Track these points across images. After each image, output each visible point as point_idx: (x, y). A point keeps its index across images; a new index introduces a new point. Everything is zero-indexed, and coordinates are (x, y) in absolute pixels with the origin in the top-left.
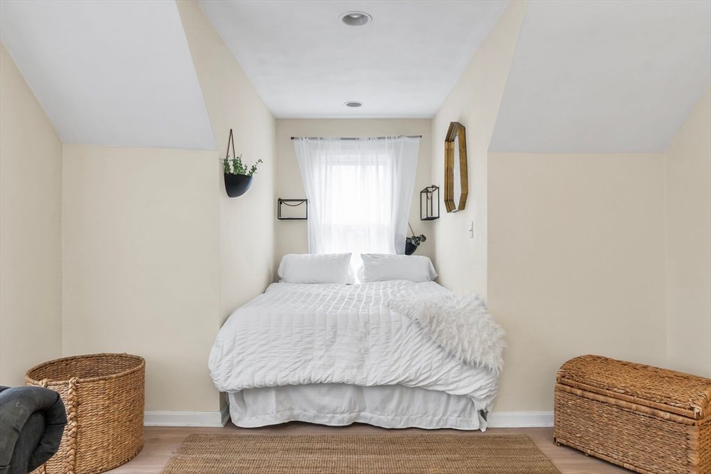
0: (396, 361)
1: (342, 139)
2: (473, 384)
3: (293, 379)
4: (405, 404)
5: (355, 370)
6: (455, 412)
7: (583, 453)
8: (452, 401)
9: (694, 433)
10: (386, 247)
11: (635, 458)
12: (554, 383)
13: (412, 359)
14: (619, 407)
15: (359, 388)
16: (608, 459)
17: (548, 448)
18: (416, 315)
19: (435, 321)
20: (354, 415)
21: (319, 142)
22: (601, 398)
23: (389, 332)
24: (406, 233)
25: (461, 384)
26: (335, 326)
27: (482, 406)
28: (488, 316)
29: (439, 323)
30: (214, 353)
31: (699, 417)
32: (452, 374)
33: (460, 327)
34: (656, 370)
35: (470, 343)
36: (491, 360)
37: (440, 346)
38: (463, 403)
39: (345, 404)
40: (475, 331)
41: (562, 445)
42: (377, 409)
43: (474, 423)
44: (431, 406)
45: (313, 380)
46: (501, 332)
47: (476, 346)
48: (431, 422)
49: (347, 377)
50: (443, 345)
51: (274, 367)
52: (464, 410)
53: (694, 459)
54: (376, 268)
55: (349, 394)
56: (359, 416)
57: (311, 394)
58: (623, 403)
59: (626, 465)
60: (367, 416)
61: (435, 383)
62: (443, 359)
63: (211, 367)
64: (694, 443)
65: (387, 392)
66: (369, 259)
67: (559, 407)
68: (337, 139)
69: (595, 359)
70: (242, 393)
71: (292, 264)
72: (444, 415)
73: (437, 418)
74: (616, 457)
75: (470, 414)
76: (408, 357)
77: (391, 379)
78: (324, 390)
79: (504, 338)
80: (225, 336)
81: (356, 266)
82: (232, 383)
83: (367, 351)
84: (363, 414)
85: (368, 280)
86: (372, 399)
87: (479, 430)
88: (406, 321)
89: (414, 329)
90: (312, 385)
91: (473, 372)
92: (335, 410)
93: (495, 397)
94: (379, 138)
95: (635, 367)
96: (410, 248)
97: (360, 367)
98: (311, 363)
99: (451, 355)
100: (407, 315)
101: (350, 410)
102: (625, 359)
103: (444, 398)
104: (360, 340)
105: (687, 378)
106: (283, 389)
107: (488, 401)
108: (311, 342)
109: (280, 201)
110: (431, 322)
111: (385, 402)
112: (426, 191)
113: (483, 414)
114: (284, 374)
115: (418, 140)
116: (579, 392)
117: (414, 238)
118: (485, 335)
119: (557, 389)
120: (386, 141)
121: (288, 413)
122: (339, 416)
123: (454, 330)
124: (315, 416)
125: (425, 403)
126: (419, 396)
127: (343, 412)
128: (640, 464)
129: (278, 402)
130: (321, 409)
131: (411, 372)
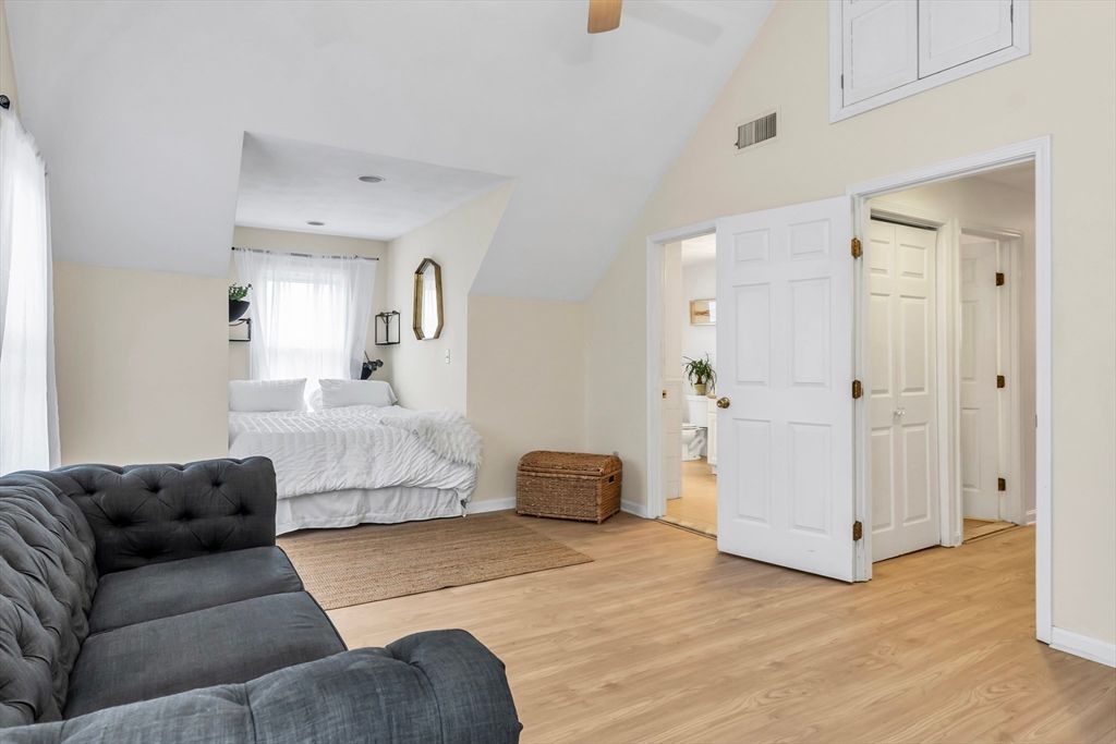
0: (398, 467)
2: (460, 478)
3: (309, 489)
4: (404, 502)
5: (365, 476)
6: (443, 504)
7: (535, 516)
8: (442, 494)
9: (599, 485)
11: (568, 510)
12: (516, 471)
13: (412, 463)
14: (559, 478)
15: (365, 490)
16: (553, 516)
17: (514, 518)
18: (414, 427)
19: (430, 432)
20: (361, 516)
22: (548, 475)
23: (391, 443)
24: (362, 358)
25: (449, 480)
26: (344, 440)
27: (463, 496)
28: (468, 427)
29: (433, 433)
31: (603, 475)
32: (443, 473)
33: (449, 434)
34: (579, 454)
35: (457, 446)
36: (474, 459)
37: (434, 451)
38: (449, 495)
39: (354, 507)
40: (460, 437)
41: (523, 515)
42: (381, 509)
43: (458, 511)
44: (425, 502)
45: (328, 487)
46: (479, 438)
47: (462, 448)
48: (425, 514)
49: (359, 483)
50: (437, 449)
51: (292, 479)
52: (450, 501)
53: (599, 501)
55: (357, 497)
56: (365, 517)
57: (323, 501)
58: (562, 475)
60: (373, 516)
61: (429, 481)
62: (436, 461)
64: (599, 491)
65: (391, 492)
66: (328, 384)
67: (520, 488)
69: (542, 452)
72: (435, 506)
73: (429, 510)
74: (556, 513)
75: (455, 504)
76: (408, 461)
77: (395, 481)
78: (337, 494)
79: (480, 442)
83: (374, 459)
84: (368, 515)
86: (376, 500)
88: (404, 433)
89: (412, 438)
90: (325, 492)
91: (460, 469)
92: (344, 513)
93: (473, 487)
95: (567, 454)
97: (369, 473)
98: (326, 473)
99: (442, 457)
100: (405, 429)
101: (358, 513)
102: (566, 451)
103: (435, 492)
104: (367, 451)
105: (597, 456)
106: (296, 500)
107: (469, 492)
108: (324, 456)
110: (427, 433)
111: (388, 501)
113: (464, 503)
114: (302, 484)
116: (534, 474)
117: (370, 363)
118: (468, 440)
119: (519, 475)
121: (300, 521)
122: (348, 519)
123: (445, 437)
124: (326, 522)
125: (420, 499)
126: (415, 494)
127: (352, 515)
128: (571, 513)
129: (293, 513)
130: (333, 514)
131: (412, 474)
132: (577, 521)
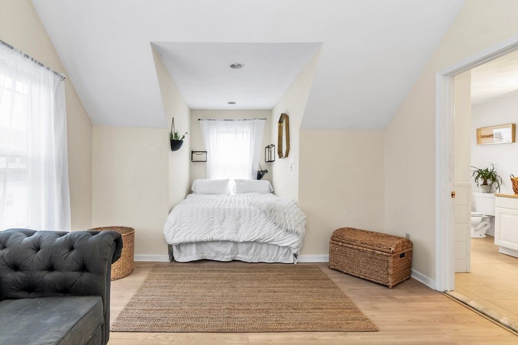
0: (255, 229)
1: (225, 120)
2: (291, 241)
3: (204, 239)
4: (258, 251)
5: (234, 235)
6: (282, 254)
7: (342, 272)
8: (281, 249)
9: (391, 260)
10: (247, 175)
11: (365, 273)
12: (329, 240)
13: (262, 229)
14: (358, 250)
15: (236, 243)
16: (353, 274)
17: (326, 271)
18: (264, 208)
19: (273, 211)
20: (233, 256)
21: (213, 122)
22: (350, 246)
23: (250, 216)
24: (257, 169)
25: (285, 241)
26: (224, 214)
27: (295, 251)
28: (298, 209)
29: (275, 212)
30: (166, 226)
31: (393, 252)
32: (281, 236)
33: (285, 214)
34: (377, 233)
35: (289, 221)
36: (299, 229)
37: (275, 223)
38: (286, 250)
39: (229, 251)
40: (292, 216)
41: (332, 269)
42: (244, 253)
43: (291, 260)
44: (270, 252)
45: (214, 239)
46: (304, 217)
47: (292, 223)
48: (271, 259)
49: (230, 238)
50: (277, 222)
51: (195, 233)
52: (286, 254)
53: (391, 271)
54: (242, 187)
55: (231, 246)
56: (235, 257)
57: (212, 246)
58: (360, 248)
59: (361, 277)
60: (240, 257)
61: (273, 241)
62: (277, 229)
63: (165, 233)
64: (391, 264)
65: (250, 245)
66: (239, 182)
67: (332, 252)
68: (222, 120)
69: (349, 229)
70: (179, 246)
71: (198, 184)
72: (277, 255)
73: (273, 258)
74: (357, 273)
75: (289, 256)
76: (260, 228)
77: (251, 238)
78: (219, 244)
79: (306, 219)
80: (171, 218)
81: (232, 186)
82: (174, 241)
83: (240, 225)
84: (237, 255)
85: (238, 193)
86: (242, 248)
87: (294, 263)
88: (258, 211)
89: (263, 215)
90: (213, 241)
91: (291, 235)
92: (224, 254)
93: (302, 247)
94: (244, 120)
95: (367, 232)
96: (260, 177)
97: (236, 233)
98: (214, 231)
99: (280, 227)
100: (259, 208)
101: (231, 254)
102: (363, 229)
103: (277, 248)
104: (237, 220)
105: (391, 236)
106: (199, 243)
107: (298, 249)
108: (212, 221)
109: (193, 152)
110: (271, 212)
111: (248, 249)
112: (268, 147)
113: (295, 256)
114: (200, 236)
115: (264, 121)
116: (341, 244)
117: (262, 171)
118: (297, 218)
119: (331, 243)
120: (248, 121)
121: (201, 255)
122: (226, 257)
123: (282, 215)
124: (215, 257)
125: (268, 250)
126: (265, 247)
127: (228, 255)
128: (367, 275)
129: (197, 250)
130: (218, 253)
131: (261, 236)
132: (372, 282)
